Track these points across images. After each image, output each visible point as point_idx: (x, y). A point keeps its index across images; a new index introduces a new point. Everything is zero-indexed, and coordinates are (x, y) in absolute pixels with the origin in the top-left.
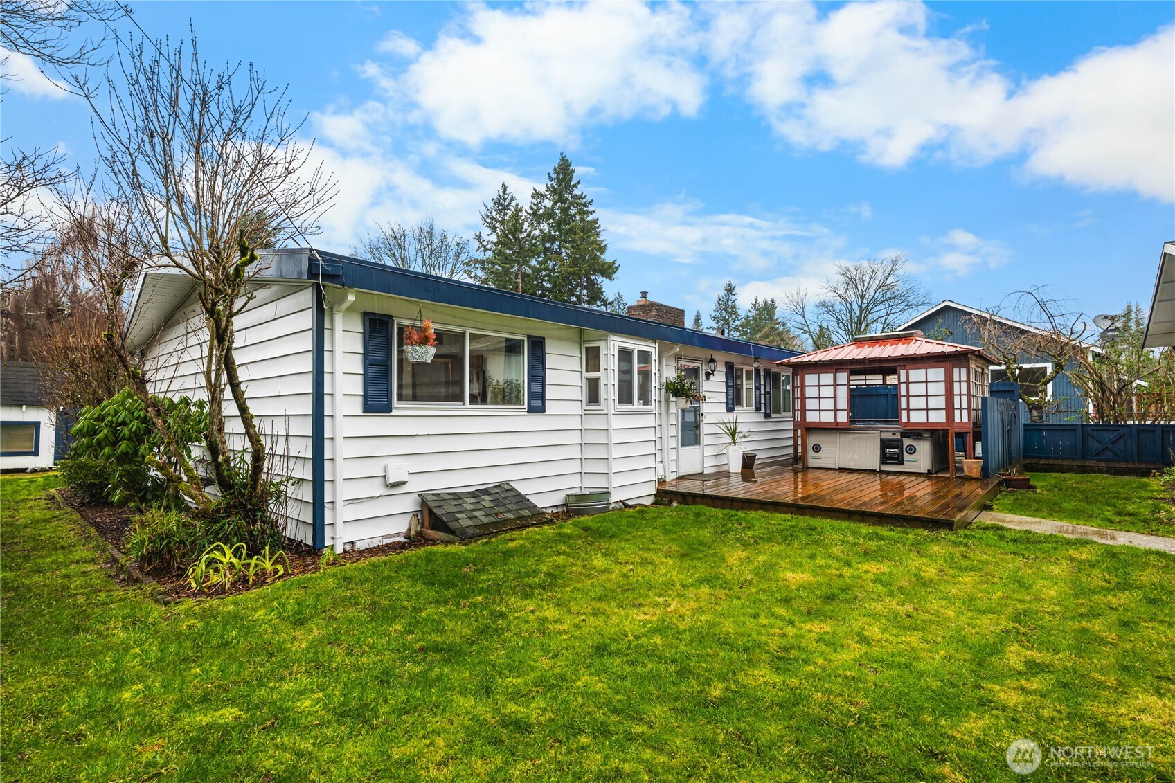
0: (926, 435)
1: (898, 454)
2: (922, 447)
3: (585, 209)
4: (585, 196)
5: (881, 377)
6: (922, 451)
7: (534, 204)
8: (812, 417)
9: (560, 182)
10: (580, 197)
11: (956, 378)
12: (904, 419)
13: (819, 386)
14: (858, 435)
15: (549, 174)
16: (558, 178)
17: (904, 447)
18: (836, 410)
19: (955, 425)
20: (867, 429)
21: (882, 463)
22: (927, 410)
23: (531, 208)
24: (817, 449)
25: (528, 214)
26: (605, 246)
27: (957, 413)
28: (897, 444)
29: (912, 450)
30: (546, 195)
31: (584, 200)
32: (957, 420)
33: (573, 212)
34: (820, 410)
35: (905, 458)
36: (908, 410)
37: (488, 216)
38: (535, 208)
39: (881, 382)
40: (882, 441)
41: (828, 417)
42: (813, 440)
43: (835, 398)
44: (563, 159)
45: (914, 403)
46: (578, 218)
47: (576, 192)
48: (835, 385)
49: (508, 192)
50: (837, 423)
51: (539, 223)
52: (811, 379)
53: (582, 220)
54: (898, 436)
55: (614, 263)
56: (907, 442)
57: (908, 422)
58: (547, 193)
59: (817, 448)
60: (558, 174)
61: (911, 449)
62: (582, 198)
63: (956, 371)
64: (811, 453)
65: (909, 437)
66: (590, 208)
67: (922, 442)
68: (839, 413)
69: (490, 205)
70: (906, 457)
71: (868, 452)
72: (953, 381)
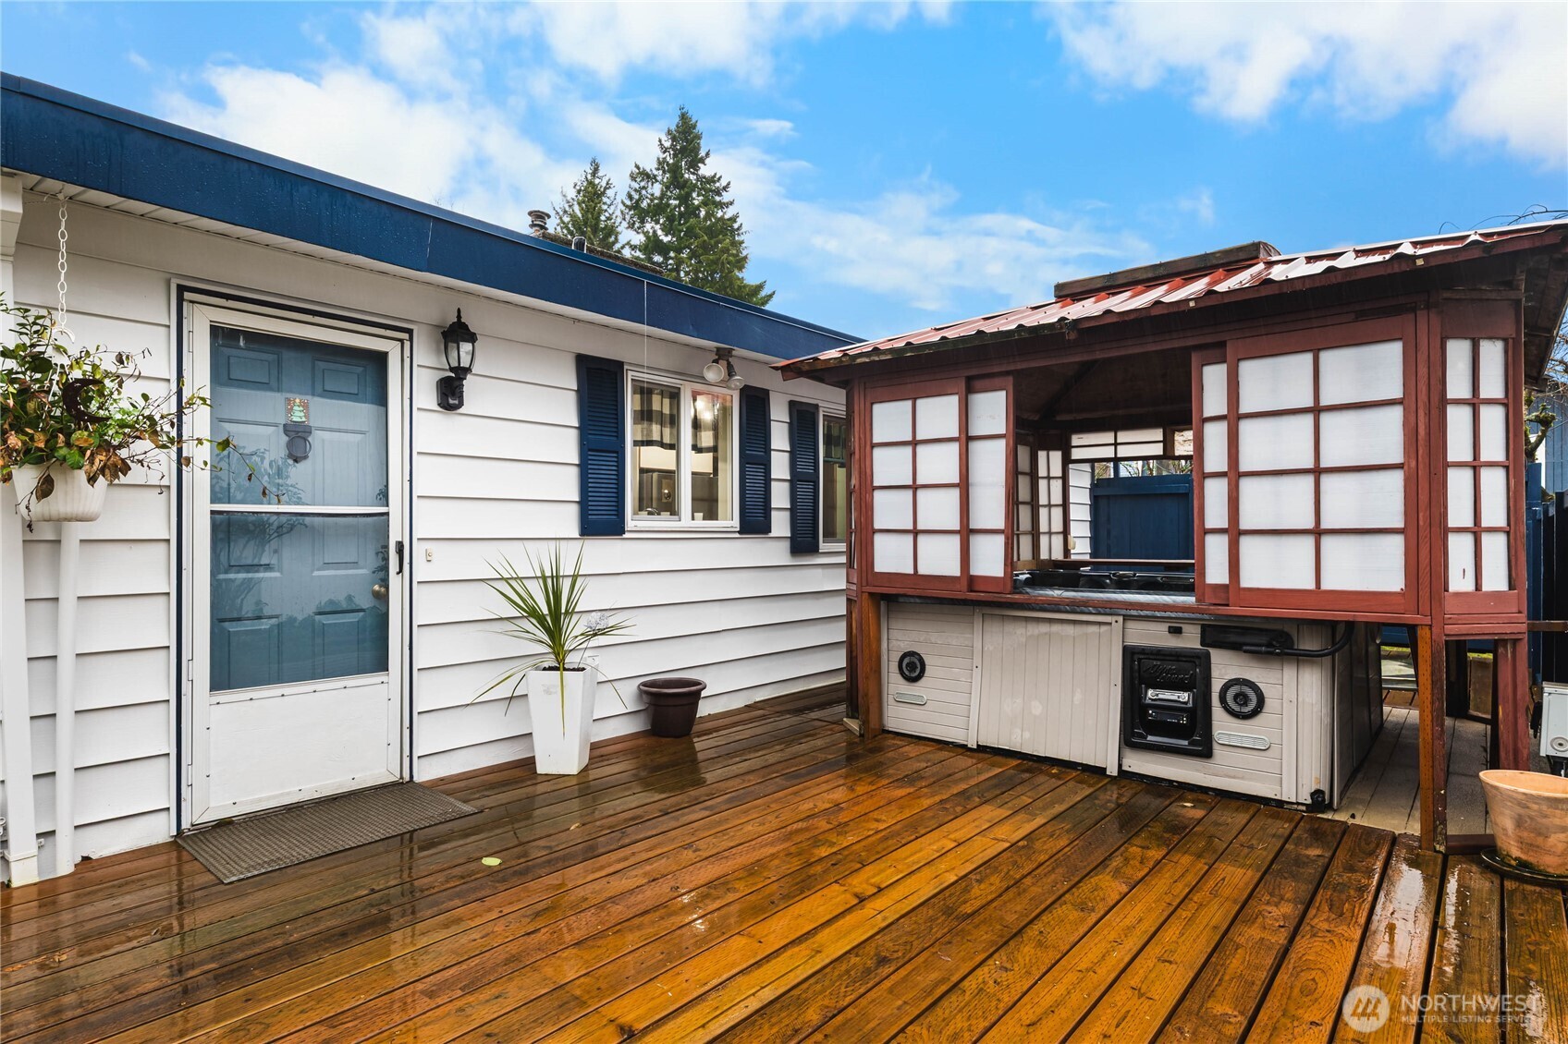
0: (1309, 644)
1: (1191, 713)
2: (1290, 693)
3: (717, 198)
4: (719, 179)
5: (1158, 434)
6: (1289, 711)
7: (636, 190)
8: (890, 557)
9: (678, 154)
10: (712, 180)
11: (1457, 385)
12: (1216, 572)
13: (914, 443)
14: (1044, 628)
15: (660, 141)
16: (673, 147)
17: (1216, 686)
18: (966, 532)
19: (1450, 607)
20: (1075, 607)
21: (1130, 739)
22: (1318, 533)
23: (630, 197)
24: (913, 668)
25: (627, 206)
26: (746, 257)
27: (1460, 549)
28: (1190, 671)
29: (1247, 703)
30: (655, 176)
31: (717, 185)
32: (1459, 580)
33: (696, 202)
34: (916, 533)
35: (1216, 732)
36: (1234, 533)
37: (565, 212)
38: (636, 196)
39: (1158, 450)
40: (1132, 656)
41: (940, 559)
42: (900, 637)
43: (964, 485)
44: (684, 117)
45: (1259, 504)
46: (703, 213)
47: (705, 170)
48: (966, 439)
49: (600, 174)
50: (973, 582)
51: (642, 222)
52: (889, 419)
53: (709, 215)
54: (1190, 640)
55: (760, 287)
56: (1225, 668)
57: (1232, 587)
58: (655, 172)
59: (912, 666)
60: (674, 139)
61: (1242, 698)
62: (714, 182)
63: (1458, 352)
64: (894, 684)
65: (1235, 647)
66: (726, 197)
67: (1289, 673)
68: (978, 543)
69: (572, 193)
70: (1224, 726)
71: (1078, 697)
72: (1444, 402)
